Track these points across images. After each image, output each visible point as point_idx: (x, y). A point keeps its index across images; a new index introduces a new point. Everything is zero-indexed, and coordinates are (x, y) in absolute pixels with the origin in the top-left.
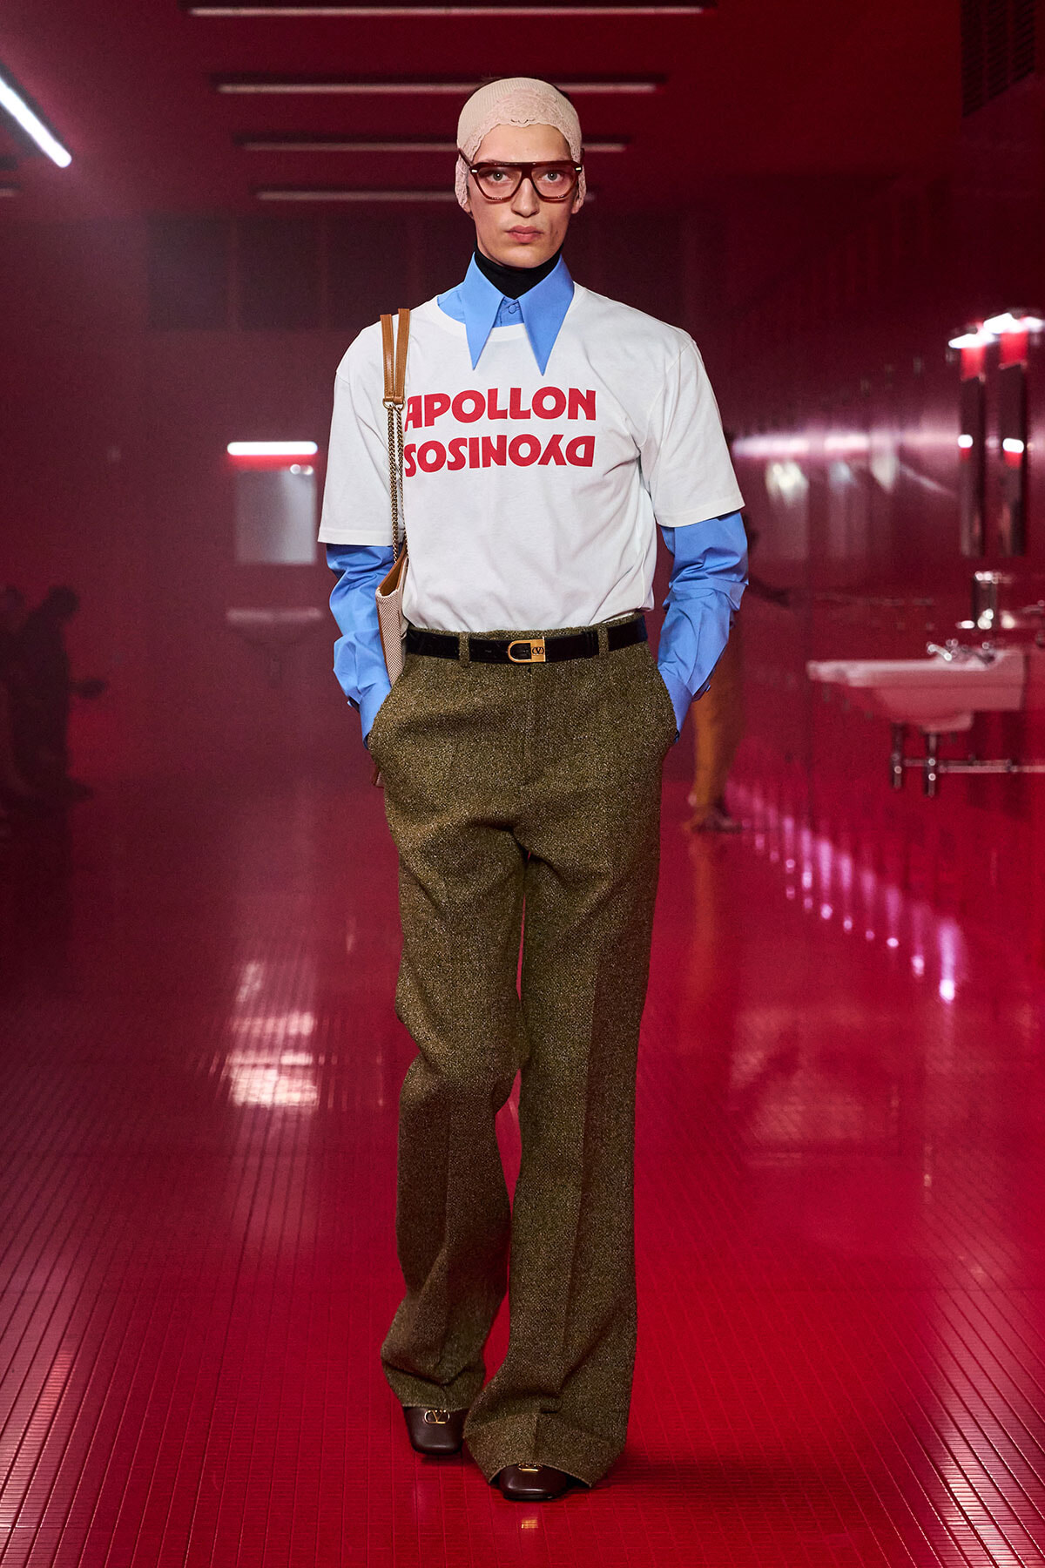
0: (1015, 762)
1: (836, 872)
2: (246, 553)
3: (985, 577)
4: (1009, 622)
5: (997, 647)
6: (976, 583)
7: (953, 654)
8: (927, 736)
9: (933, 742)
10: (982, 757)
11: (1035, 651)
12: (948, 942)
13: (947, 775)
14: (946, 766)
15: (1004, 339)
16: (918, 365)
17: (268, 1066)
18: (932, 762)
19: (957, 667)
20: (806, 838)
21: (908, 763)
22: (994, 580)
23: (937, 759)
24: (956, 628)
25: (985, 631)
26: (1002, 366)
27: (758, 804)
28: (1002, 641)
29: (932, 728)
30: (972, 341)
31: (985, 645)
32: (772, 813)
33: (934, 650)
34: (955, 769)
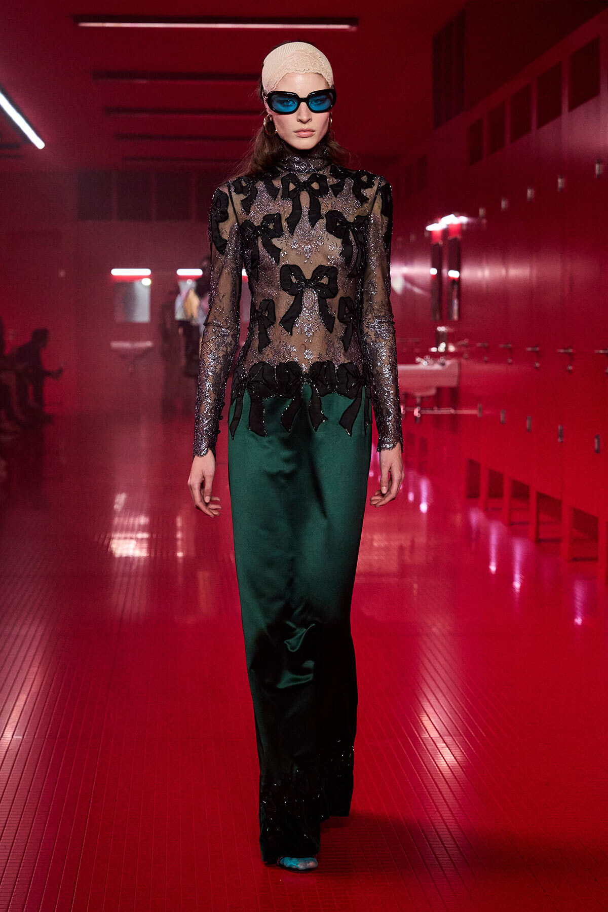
0: (455, 409)
2: (119, 318)
3: (442, 329)
4: (452, 349)
5: (447, 359)
6: (438, 332)
7: (428, 362)
8: (414, 398)
9: (418, 400)
10: (439, 407)
11: (463, 361)
12: (424, 487)
13: (425, 415)
14: (424, 410)
15: (450, 226)
16: (413, 237)
17: (131, 538)
18: (418, 409)
19: (429, 368)
21: (408, 409)
22: (446, 331)
23: (421, 407)
24: (428, 351)
25: (441, 352)
26: (450, 238)
28: (448, 356)
29: (418, 394)
30: (436, 227)
31: (442, 359)
33: (419, 361)
34: (429, 412)
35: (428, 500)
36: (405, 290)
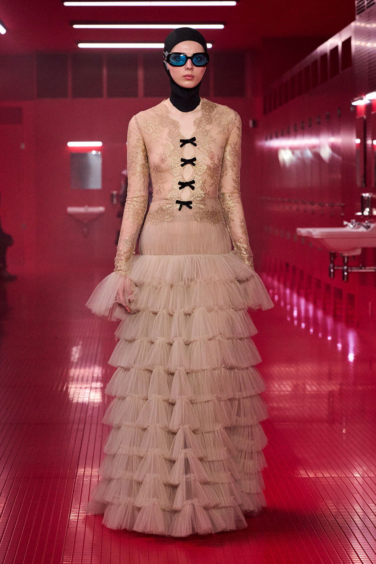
1: (307, 310)
2: (75, 186)
3: (366, 195)
4: (375, 213)
5: (371, 222)
6: (362, 197)
7: (354, 225)
8: (344, 257)
9: (346, 259)
10: (365, 266)
12: (351, 339)
13: (352, 272)
14: (351, 269)
15: (373, 102)
16: (339, 112)
18: (345, 268)
19: (355, 230)
20: (295, 296)
21: (336, 268)
22: (370, 196)
23: (348, 267)
24: (355, 215)
25: (366, 216)
26: (373, 113)
27: (276, 283)
28: (371, 220)
29: (346, 254)
30: (361, 103)
31: (366, 222)
32: (281, 286)
33: (346, 224)
34: (355, 270)
35: (355, 352)
36: (332, 159)
